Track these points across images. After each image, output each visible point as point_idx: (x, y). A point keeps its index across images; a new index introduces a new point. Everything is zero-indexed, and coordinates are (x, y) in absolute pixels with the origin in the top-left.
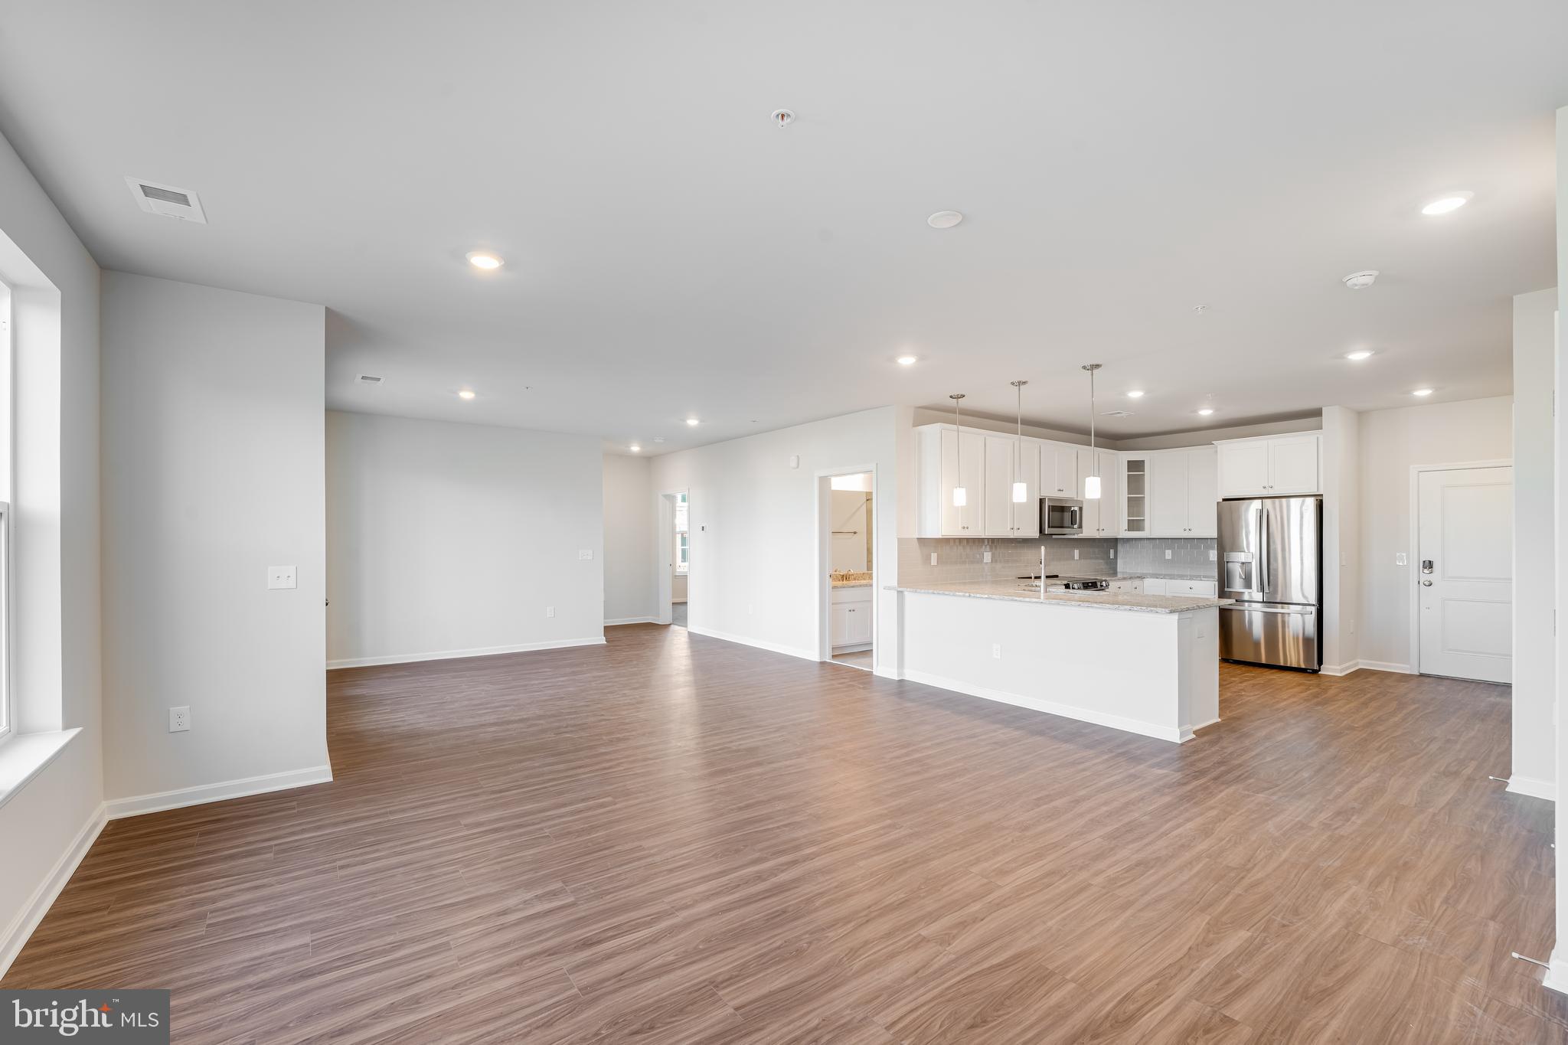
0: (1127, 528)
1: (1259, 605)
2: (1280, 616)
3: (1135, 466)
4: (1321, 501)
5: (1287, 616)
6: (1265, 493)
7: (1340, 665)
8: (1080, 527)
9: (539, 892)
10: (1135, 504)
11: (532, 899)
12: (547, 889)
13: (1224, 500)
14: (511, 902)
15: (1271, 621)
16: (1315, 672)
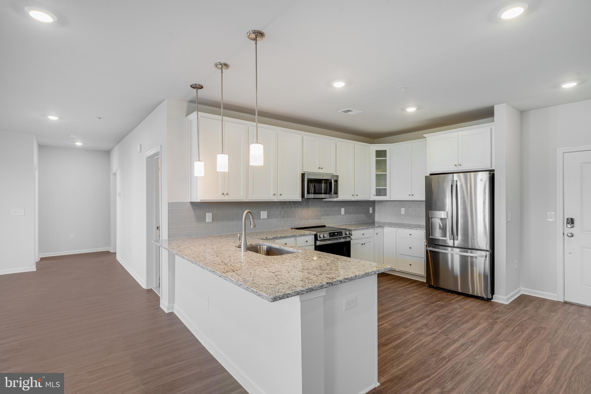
0: (375, 194)
1: (458, 250)
2: (469, 257)
3: (381, 154)
4: (494, 174)
5: (475, 258)
6: (455, 169)
7: (506, 296)
8: (336, 193)
10: (381, 178)
13: (431, 175)
15: (464, 260)
16: (489, 300)
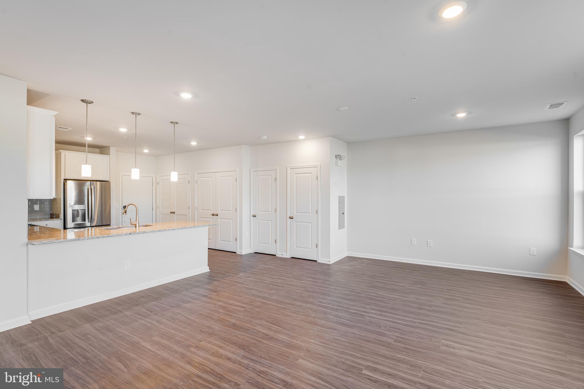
9: (452, 350)
11: (457, 349)
12: (448, 349)
14: (465, 353)
